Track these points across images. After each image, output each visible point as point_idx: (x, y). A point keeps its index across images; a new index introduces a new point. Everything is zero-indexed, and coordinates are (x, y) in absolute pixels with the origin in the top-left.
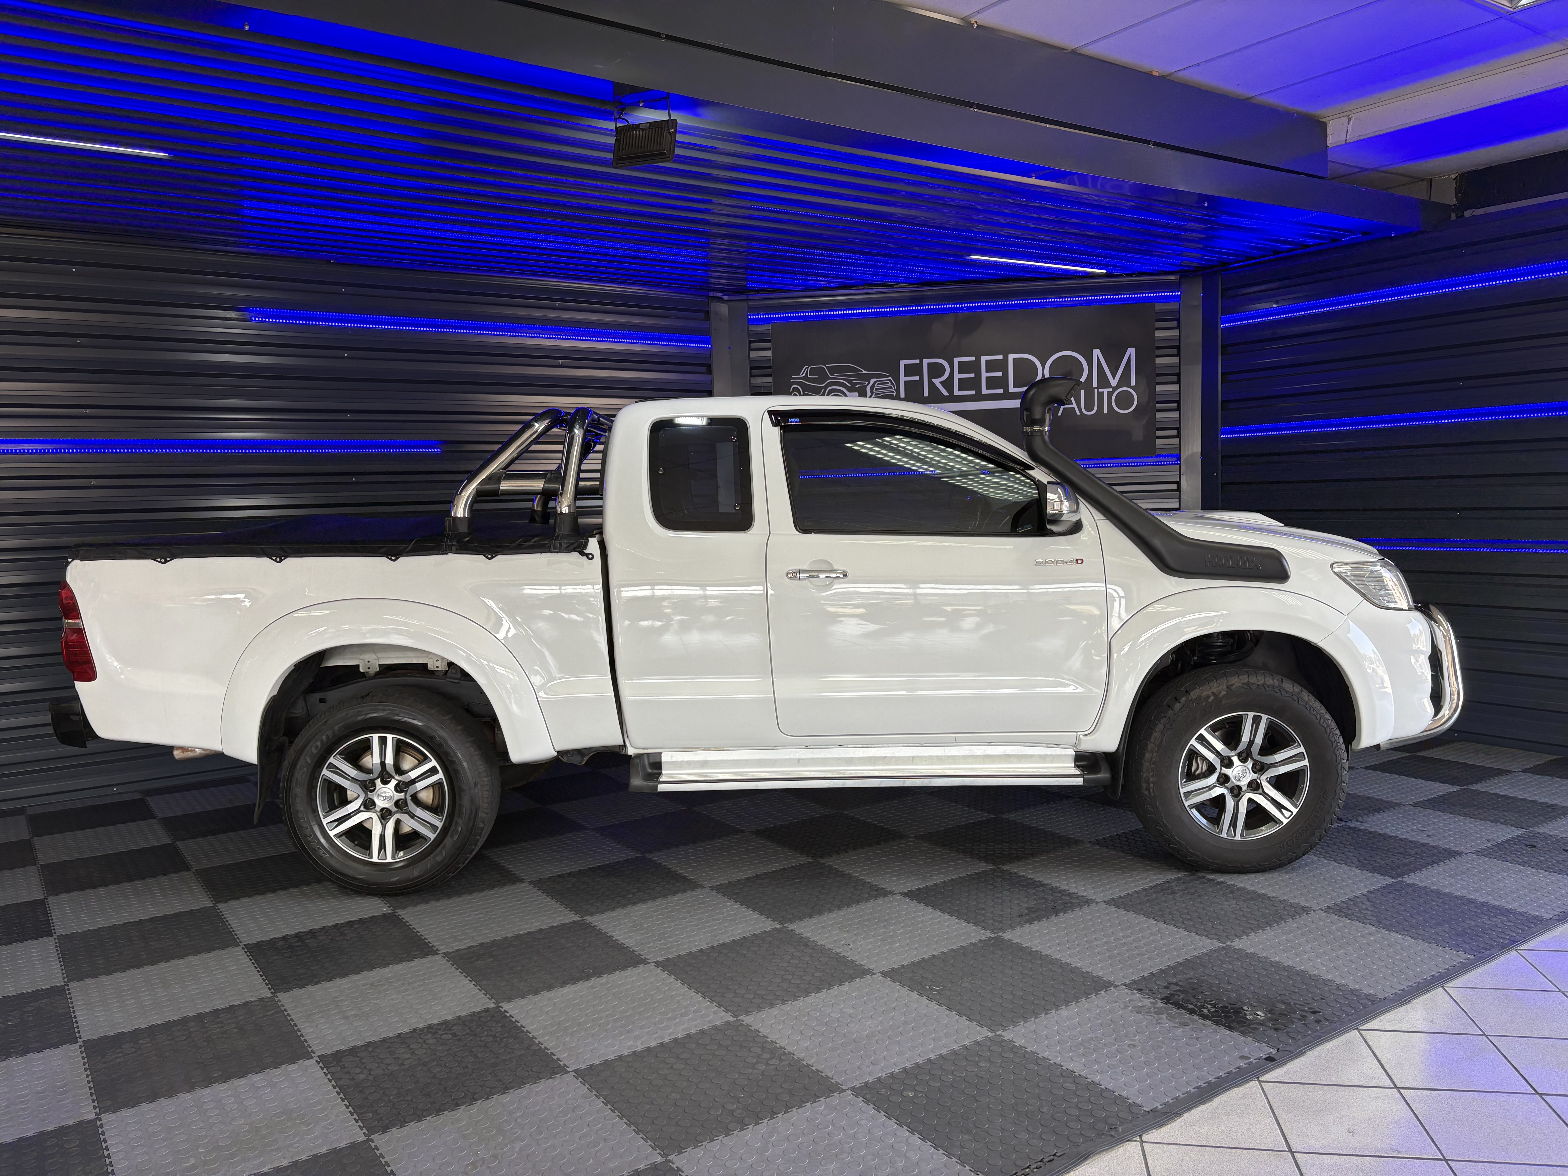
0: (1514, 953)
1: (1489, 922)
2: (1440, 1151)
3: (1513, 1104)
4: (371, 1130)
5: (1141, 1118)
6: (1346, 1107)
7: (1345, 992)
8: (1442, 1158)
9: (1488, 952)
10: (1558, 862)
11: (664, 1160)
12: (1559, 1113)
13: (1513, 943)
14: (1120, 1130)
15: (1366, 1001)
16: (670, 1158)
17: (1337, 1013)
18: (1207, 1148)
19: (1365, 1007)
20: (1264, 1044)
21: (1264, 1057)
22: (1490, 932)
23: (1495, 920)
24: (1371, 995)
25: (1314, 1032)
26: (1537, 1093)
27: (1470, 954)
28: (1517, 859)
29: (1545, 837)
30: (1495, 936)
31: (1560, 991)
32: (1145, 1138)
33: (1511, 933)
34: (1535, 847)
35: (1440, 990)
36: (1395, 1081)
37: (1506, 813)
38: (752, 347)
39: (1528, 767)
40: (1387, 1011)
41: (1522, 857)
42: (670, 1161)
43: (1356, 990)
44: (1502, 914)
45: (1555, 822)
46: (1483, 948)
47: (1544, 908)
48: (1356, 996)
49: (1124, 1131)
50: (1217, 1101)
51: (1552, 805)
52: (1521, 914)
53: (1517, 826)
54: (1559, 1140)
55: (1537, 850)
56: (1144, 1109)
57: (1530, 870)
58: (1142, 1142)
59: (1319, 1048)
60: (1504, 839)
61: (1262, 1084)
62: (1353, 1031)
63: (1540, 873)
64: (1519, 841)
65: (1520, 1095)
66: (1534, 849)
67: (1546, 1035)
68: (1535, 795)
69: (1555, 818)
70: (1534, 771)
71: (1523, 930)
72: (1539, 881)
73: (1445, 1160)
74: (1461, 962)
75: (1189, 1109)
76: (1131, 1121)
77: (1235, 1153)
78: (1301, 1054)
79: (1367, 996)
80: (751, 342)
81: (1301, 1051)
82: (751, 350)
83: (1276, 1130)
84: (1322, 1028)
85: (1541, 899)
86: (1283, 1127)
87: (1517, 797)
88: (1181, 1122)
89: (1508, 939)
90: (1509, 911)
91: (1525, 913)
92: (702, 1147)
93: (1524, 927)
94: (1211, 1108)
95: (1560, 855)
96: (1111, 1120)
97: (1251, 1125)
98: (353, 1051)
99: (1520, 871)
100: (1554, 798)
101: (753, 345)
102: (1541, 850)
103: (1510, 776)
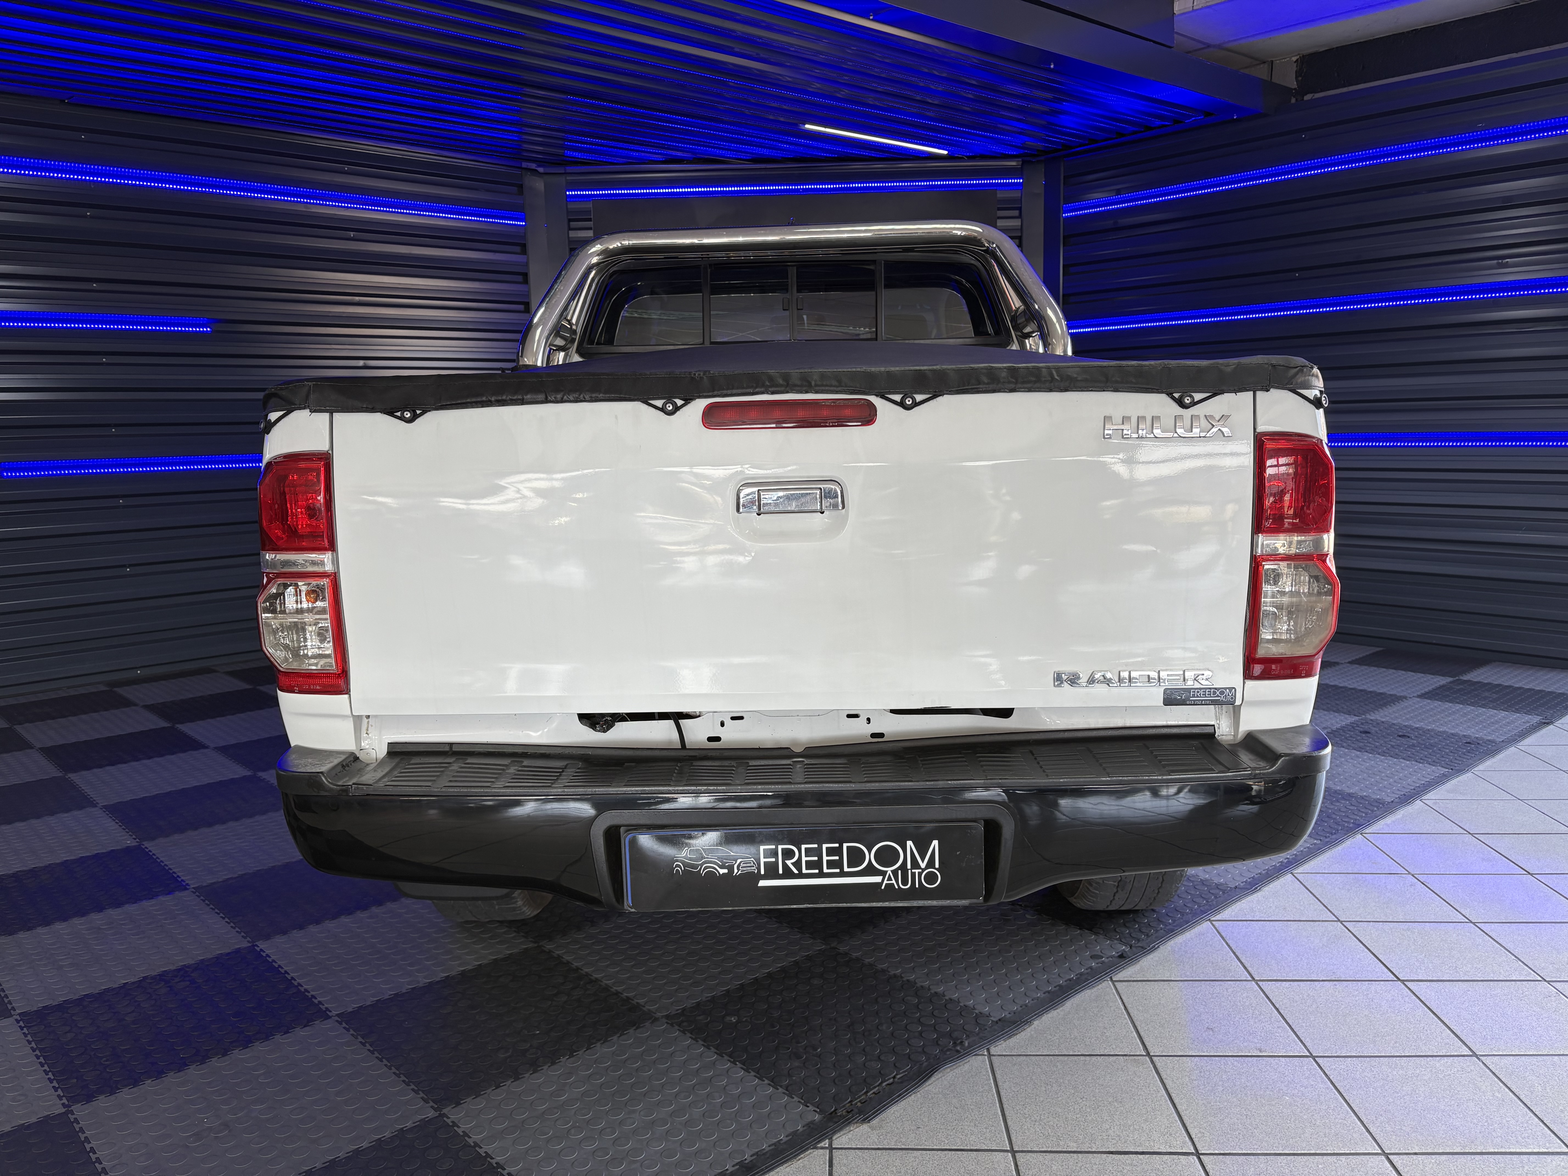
0: (1359, 836)
1: (1332, 807)
2: (1305, 1047)
3: (1376, 992)
4: (73, 1100)
5: (988, 1029)
6: (1204, 1003)
7: (1195, 883)
8: (1308, 1054)
9: (1334, 836)
10: (1393, 746)
11: (437, 1114)
12: (1423, 999)
13: (1356, 827)
14: (967, 1044)
15: (1217, 891)
16: (445, 1111)
17: (1188, 905)
18: (1060, 1058)
19: (1216, 897)
20: (1116, 941)
21: (1117, 955)
22: (1334, 816)
23: (1338, 804)
24: (1221, 884)
25: (1166, 926)
26: (1399, 979)
27: (1317, 839)
28: (1353, 745)
29: (1378, 723)
30: (1340, 820)
31: (1409, 873)
32: (993, 1050)
33: (1355, 817)
34: (1369, 733)
35: (1289, 877)
36: (1252, 972)
37: (1338, 702)
38: (572, 227)
39: (1354, 658)
40: (1239, 899)
41: (1357, 742)
42: (444, 1115)
43: (1207, 880)
44: (1343, 798)
45: (1386, 709)
46: (1328, 832)
47: (1384, 791)
48: (1207, 886)
49: (970, 1046)
50: (1070, 1004)
51: (1381, 694)
52: (1362, 798)
53: (1349, 713)
54: (1426, 1028)
55: (1371, 736)
56: (992, 1018)
57: (1366, 756)
58: (990, 1055)
59: (1172, 942)
60: (1339, 726)
61: (1116, 983)
62: (1206, 923)
63: (1377, 758)
64: (1353, 727)
65: (1382, 983)
66: (1368, 735)
67: (1401, 919)
68: (1363, 684)
69: (1385, 705)
70: (1360, 662)
71: (1366, 814)
72: (1376, 766)
73: (1311, 1056)
74: (1308, 847)
75: (1039, 1015)
76: (978, 1034)
77: (1090, 1061)
78: (1154, 949)
79: (1218, 886)
80: (570, 220)
81: (1154, 946)
82: (570, 229)
83: (1132, 1032)
84: (1174, 921)
85: (1381, 783)
86: (1139, 1028)
87: (1347, 687)
88: (1032, 1030)
89: (1353, 823)
90: (1350, 795)
91: (1365, 796)
92: (486, 1095)
93: (1367, 810)
94: (1062, 1013)
95: (1395, 740)
96: (955, 1034)
97: (1105, 1028)
98: (61, 1007)
99: (1358, 757)
100: (1382, 687)
101: (573, 224)
102: (1375, 735)
103: (1337, 668)
